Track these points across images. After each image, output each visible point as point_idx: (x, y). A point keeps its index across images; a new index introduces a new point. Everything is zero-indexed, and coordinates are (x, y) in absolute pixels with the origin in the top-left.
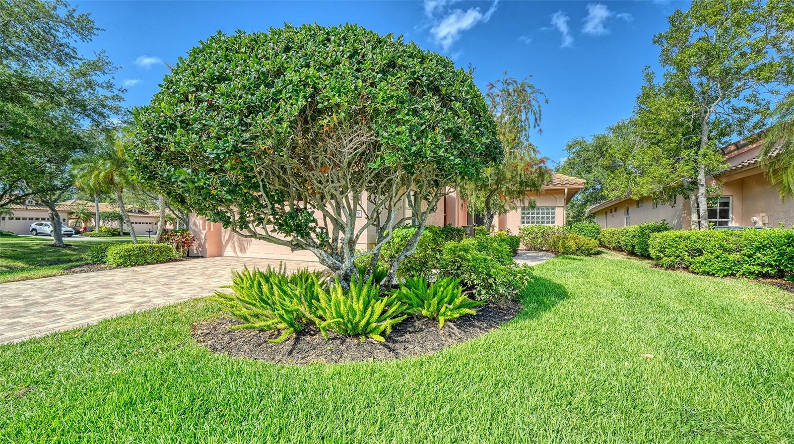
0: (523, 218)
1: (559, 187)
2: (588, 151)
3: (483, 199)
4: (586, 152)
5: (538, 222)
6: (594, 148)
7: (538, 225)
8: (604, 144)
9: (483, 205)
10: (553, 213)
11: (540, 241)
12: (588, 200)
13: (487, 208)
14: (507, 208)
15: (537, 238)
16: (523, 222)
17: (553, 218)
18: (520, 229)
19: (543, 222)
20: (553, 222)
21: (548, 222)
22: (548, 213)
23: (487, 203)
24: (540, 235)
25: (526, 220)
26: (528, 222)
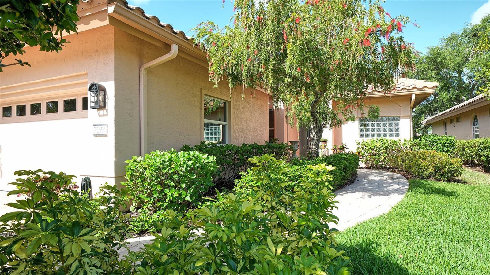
0: (361, 130)
1: (405, 92)
2: (422, 63)
3: (308, 107)
4: (420, 65)
5: (379, 135)
6: (428, 60)
7: (379, 138)
8: (439, 55)
9: (309, 114)
10: (397, 125)
11: (382, 157)
12: (422, 112)
13: (314, 118)
14: (341, 117)
15: (379, 154)
16: (362, 136)
17: (397, 130)
18: (359, 144)
19: (385, 135)
20: (397, 135)
21: (391, 135)
22: (391, 125)
23: (313, 113)
24: (383, 150)
25: (364, 133)
26: (367, 136)
